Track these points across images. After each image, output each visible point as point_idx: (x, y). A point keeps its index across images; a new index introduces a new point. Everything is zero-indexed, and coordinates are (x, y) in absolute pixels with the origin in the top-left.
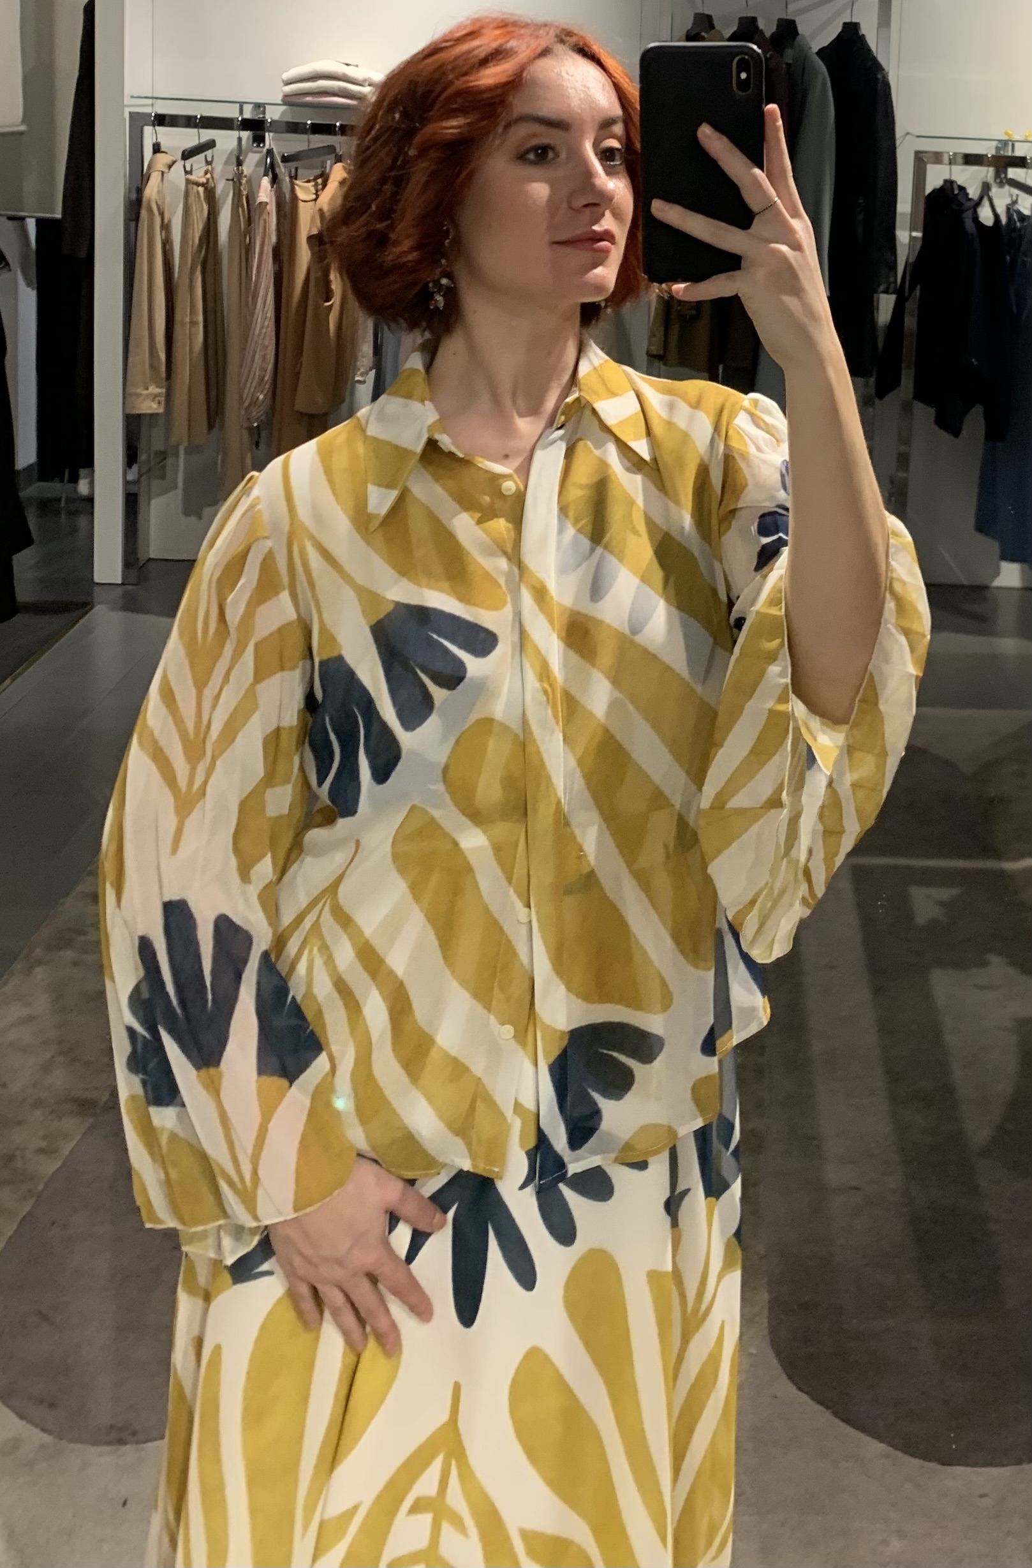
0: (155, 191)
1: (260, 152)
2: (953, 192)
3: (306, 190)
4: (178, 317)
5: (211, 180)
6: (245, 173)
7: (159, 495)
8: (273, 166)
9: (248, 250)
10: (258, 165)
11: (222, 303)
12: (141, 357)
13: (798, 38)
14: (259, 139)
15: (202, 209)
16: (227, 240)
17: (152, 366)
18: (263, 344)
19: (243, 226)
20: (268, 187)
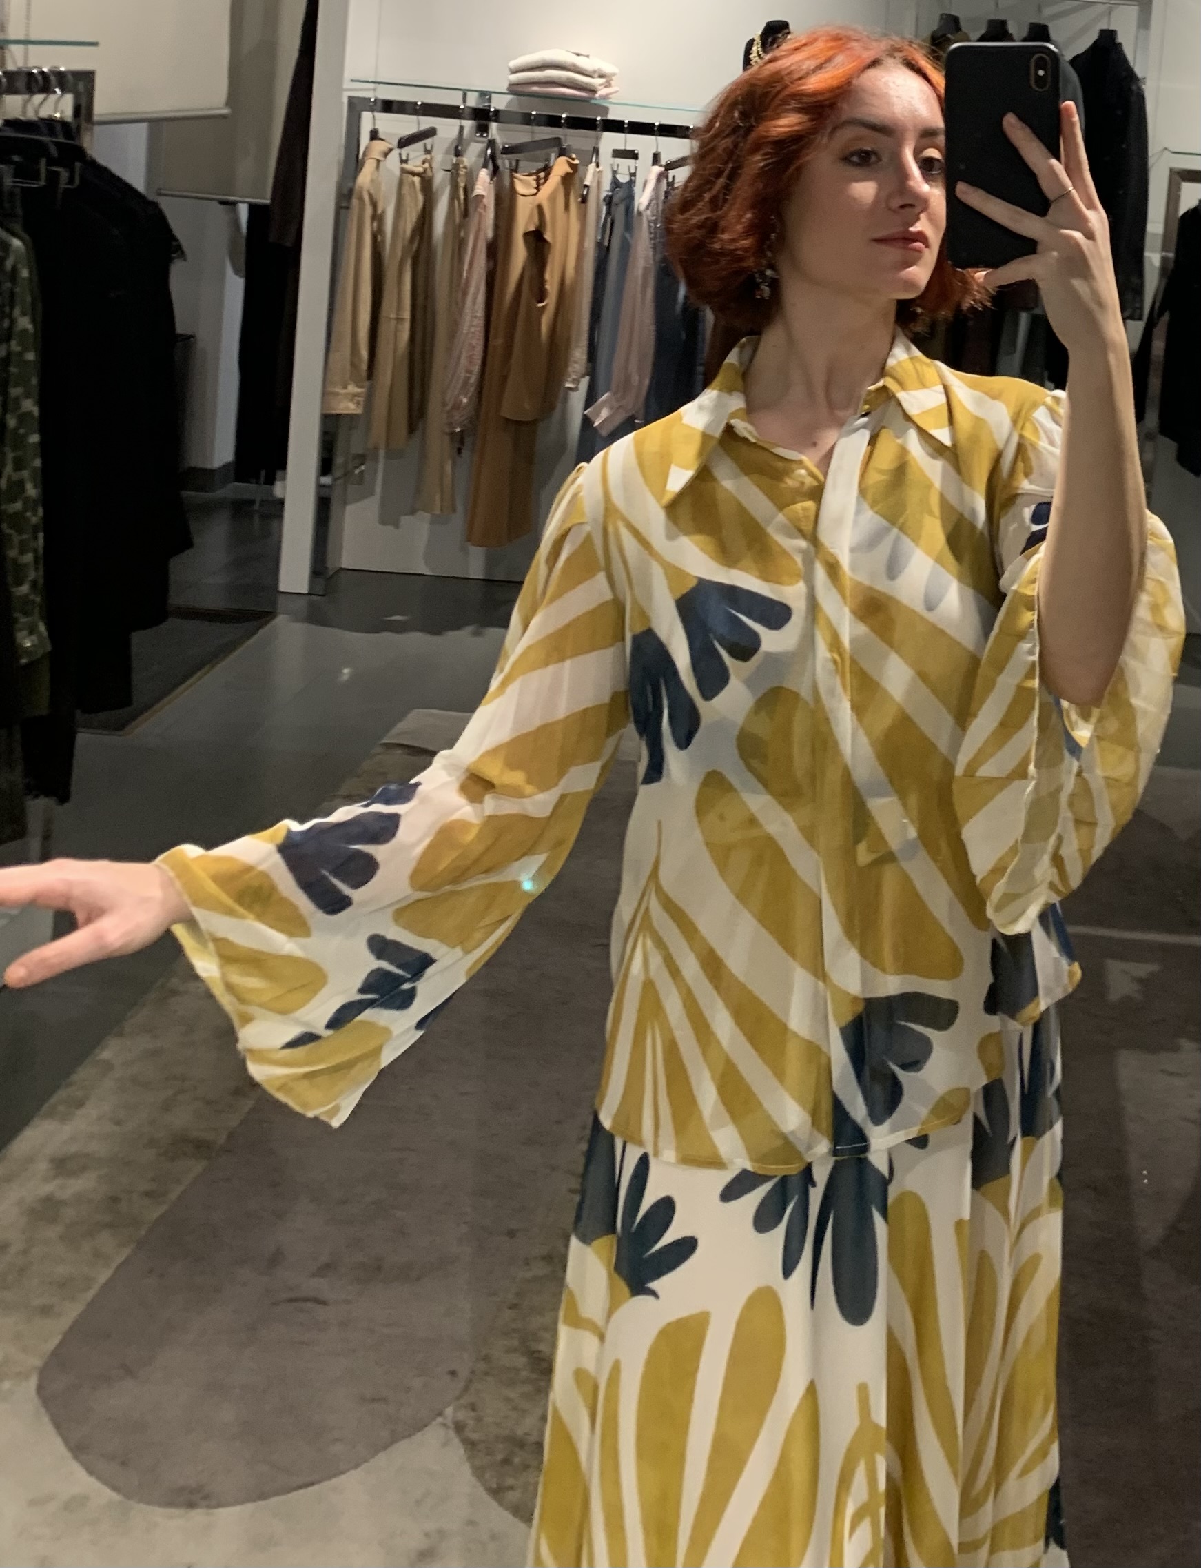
0: (369, 181)
1: (482, 142)
3: (526, 184)
4: (384, 312)
5: (429, 170)
6: (465, 163)
7: (353, 501)
8: (493, 157)
9: (460, 245)
10: (479, 156)
11: (433, 297)
12: (342, 354)
14: (483, 129)
15: (416, 199)
16: (442, 235)
17: (353, 364)
18: (470, 344)
19: (457, 220)
20: (487, 179)
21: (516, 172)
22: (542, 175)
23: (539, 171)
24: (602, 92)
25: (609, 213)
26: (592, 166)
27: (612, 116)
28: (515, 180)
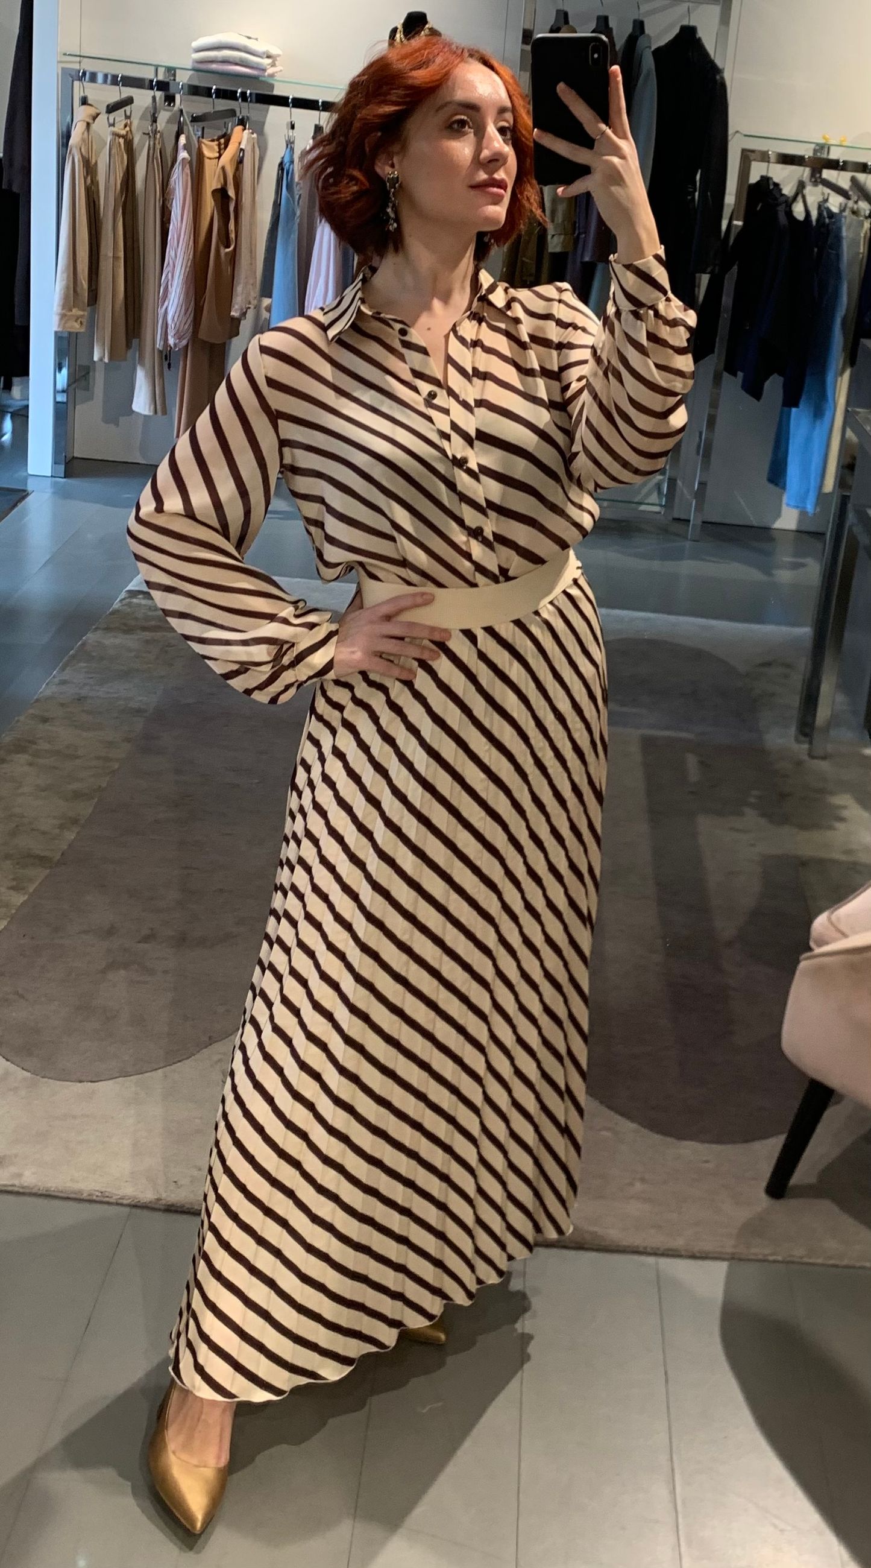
1: (171, 111)
2: (769, 186)
3: (210, 148)
4: (103, 251)
5: (130, 136)
7: (85, 402)
10: (169, 121)
11: (138, 240)
14: (170, 100)
16: (143, 188)
21: (203, 137)
22: (222, 141)
23: (220, 138)
24: (270, 71)
28: (203, 145)
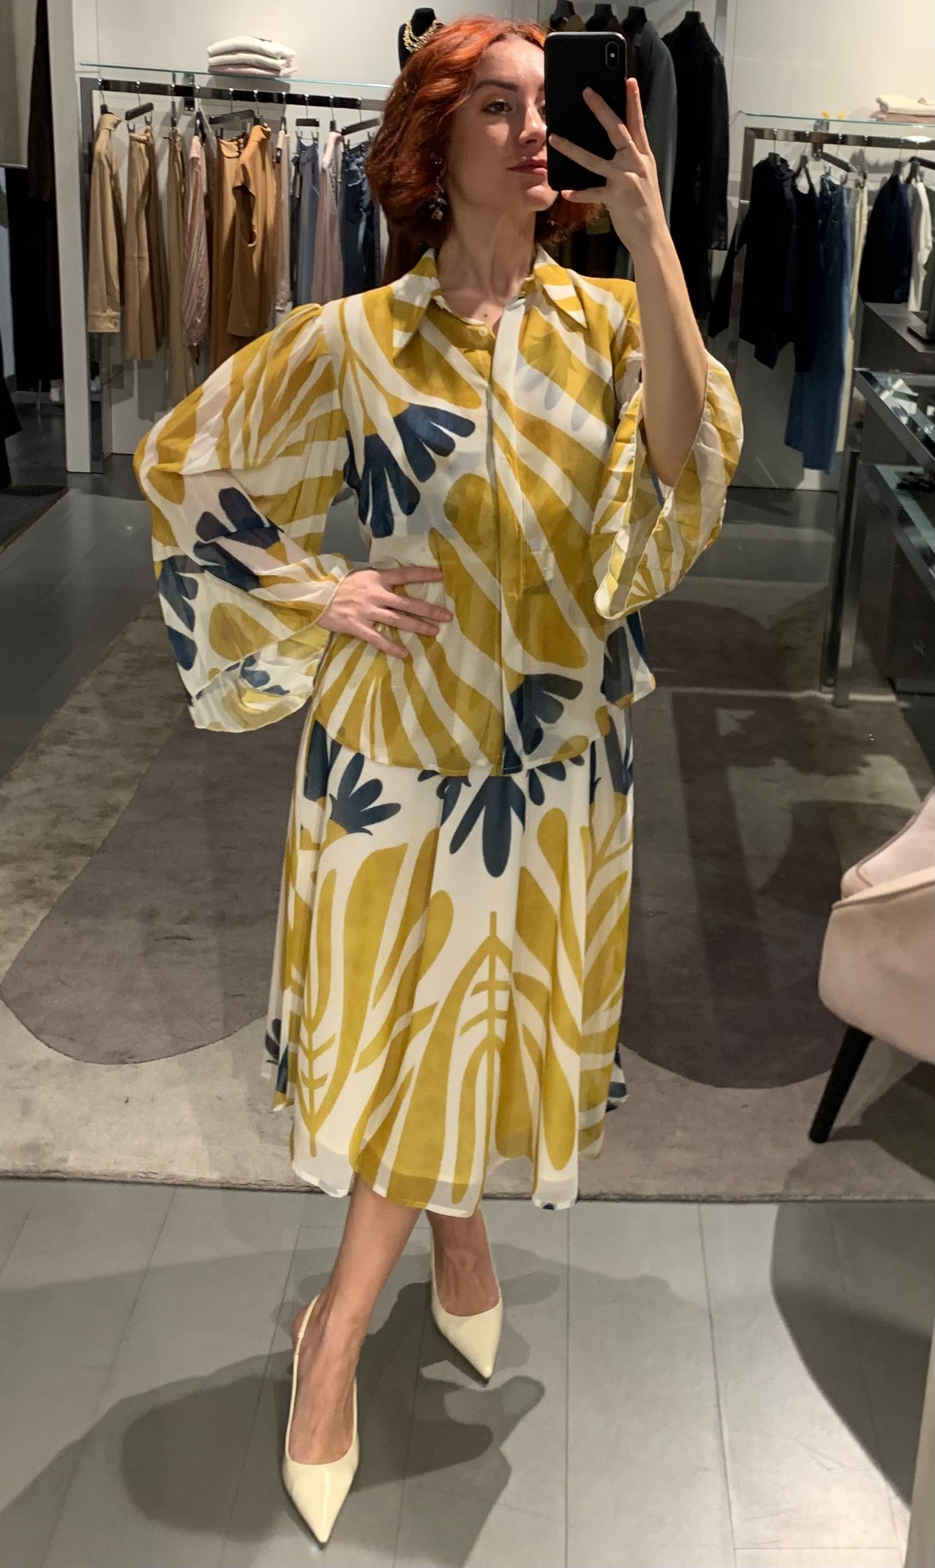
0: (104, 147)
2: (776, 162)
3: (230, 148)
4: (128, 252)
5: (150, 139)
6: (180, 132)
7: (117, 402)
8: (202, 127)
9: (184, 198)
10: (189, 126)
11: (163, 241)
12: (98, 286)
13: (646, 25)
15: (144, 163)
16: (166, 190)
17: (108, 293)
18: (199, 277)
19: (178, 178)
20: (199, 144)
21: (222, 138)
22: (241, 140)
23: (239, 137)
24: (284, 71)
25: (297, 170)
26: (282, 133)
27: (293, 91)
28: (222, 145)
